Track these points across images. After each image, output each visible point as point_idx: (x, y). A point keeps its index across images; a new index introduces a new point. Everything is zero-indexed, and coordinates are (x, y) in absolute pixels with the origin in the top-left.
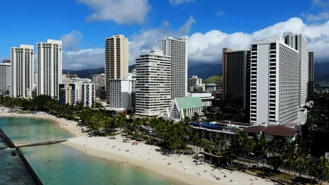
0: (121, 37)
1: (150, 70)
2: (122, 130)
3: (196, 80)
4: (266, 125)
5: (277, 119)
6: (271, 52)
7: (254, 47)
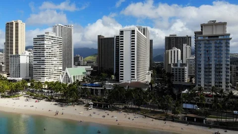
0: (20, 22)
1: (45, 47)
2: (24, 93)
3: (78, 57)
4: (129, 82)
5: (136, 78)
6: (132, 36)
7: (122, 32)
